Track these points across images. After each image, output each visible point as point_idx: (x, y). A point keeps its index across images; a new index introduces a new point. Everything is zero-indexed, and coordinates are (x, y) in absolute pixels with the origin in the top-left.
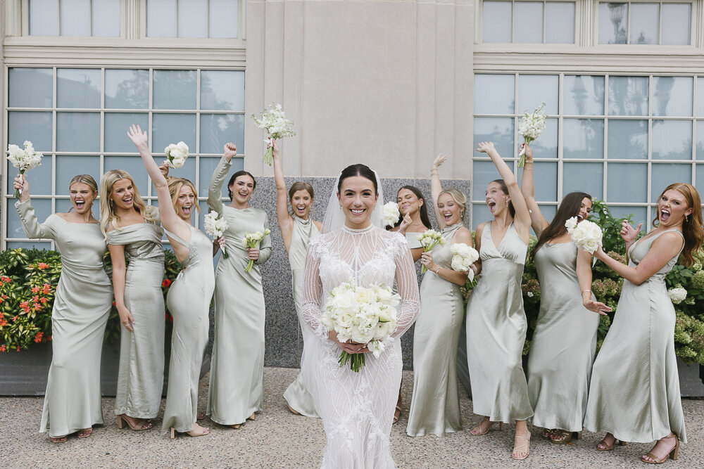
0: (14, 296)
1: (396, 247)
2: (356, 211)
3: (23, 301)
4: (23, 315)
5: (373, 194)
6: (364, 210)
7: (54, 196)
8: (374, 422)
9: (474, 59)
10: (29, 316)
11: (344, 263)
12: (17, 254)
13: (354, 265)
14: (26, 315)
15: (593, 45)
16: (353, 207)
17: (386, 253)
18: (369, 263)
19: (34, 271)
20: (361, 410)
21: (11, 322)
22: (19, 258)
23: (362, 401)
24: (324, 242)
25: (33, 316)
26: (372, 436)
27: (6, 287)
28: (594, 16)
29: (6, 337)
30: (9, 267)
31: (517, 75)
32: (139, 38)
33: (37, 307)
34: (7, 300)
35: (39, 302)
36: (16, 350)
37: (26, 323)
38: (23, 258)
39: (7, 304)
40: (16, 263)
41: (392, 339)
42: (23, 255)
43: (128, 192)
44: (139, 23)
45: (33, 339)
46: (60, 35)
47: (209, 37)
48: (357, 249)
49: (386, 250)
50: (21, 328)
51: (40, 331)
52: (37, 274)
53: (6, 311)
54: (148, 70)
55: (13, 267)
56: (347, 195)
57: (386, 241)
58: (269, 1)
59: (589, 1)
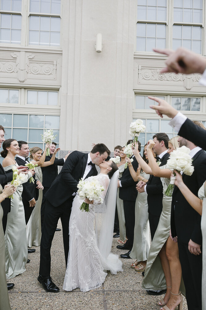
9: (133, 114)
28: (170, 101)
31: (146, 119)
32: (25, 104)
44: (25, 99)
47: (48, 105)
58: (68, 94)
59: (169, 97)
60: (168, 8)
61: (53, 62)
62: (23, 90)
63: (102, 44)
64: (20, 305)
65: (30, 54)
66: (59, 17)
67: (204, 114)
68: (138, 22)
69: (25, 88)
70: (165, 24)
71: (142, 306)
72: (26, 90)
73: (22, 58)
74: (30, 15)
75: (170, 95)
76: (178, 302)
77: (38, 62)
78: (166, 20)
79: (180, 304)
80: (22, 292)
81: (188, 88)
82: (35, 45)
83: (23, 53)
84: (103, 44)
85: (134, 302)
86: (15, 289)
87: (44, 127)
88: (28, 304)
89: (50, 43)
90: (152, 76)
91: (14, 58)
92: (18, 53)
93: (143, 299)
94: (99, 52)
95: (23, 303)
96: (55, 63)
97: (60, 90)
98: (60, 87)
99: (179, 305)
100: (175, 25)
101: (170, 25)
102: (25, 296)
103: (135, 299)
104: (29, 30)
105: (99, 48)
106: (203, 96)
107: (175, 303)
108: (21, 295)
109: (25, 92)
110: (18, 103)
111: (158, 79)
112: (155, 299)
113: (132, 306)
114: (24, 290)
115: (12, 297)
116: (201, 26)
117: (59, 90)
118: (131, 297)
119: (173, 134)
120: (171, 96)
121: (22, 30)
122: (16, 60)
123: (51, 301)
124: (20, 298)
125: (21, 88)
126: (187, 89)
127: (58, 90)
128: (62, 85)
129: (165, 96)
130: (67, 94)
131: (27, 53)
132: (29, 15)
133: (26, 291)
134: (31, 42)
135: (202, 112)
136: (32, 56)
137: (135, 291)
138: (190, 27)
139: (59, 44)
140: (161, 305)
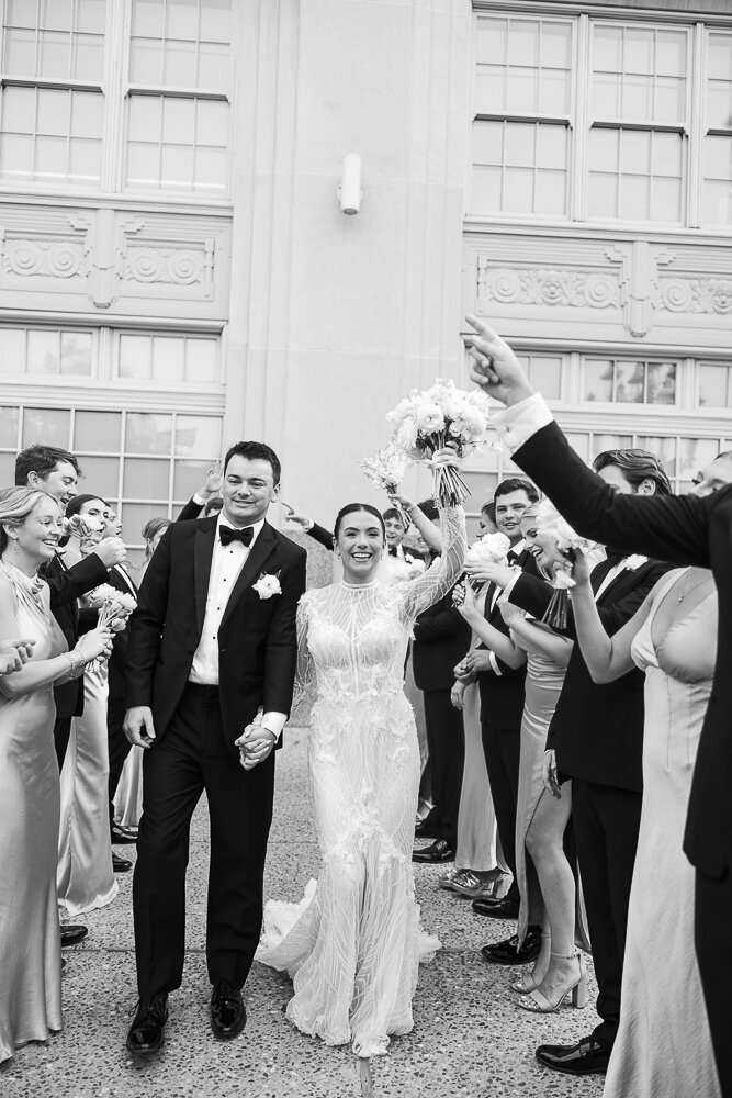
2: (360, 555)
5: (381, 534)
6: (371, 555)
11: (337, 629)
13: (350, 631)
15: (579, 404)
16: (356, 550)
17: (389, 610)
20: (364, 823)
23: (364, 811)
24: (315, 600)
28: (580, 373)
32: (110, 379)
44: (111, 362)
46: (26, 371)
47: (184, 380)
48: (354, 609)
49: (388, 606)
54: (121, 413)
56: (349, 535)
58: (251, 347)
59: (575, 357)
60: (573, 71)
61: (203, 243)
62: (105, 332)
63: (362, 185)
64: (105, 985)
65: (131, 217)
66: (223, 99)
67: (687, 415)
68: (479, 118)
69: (113, 327)
70: (566, 124)
71: (467, 993)
72: (117, 333)
73: (105, 230)
74: (131, 93)
75: (581, 354)
76: (573, 978)
77: (155, 243)
78: (568, 111)
79: (577, 986)
80: (109, 951)
81: (637, 330)
82: (144, 187)
83: (106, 216)
84: (363, 188)
85: (444, 982)
86: (88, 943)
87: (173, 453)
88: (129, 984)
89: (194, 181)
90: (523, 289)
91: (77, 230)
92: (93, 213)
93: (472, 973)
94: (350, 212)
95: (115, 980)
96: (209, 248)
97: (224, 333)
98: (225, 322)
99: (575, 990)
100: (596, 126)
101: (582, 126)
102: (121, 962)
103: (447, 974)
104: (128, 141)
105: (351, 200)
106: (686, 359)
107: (562, 981)
108: (109, 959)
109: (112, 339)
110: (90, 374)
111: (539, 300)
112: (507, 974)
113: (436, 991)
114: (117, 945)
115: (81, 964)
116: (681, 132)
117: (220, 334)
118: (436, 969)
120: (584, 357)
121: (104, 140)
122: (83, 236)
123: (197, 975)
124: (107, 967)
125: (99, 327)
126: (632, 333)
127: (217, 333)
128: (232, 317)
129: (564, 356)
130: (247, 345)
131: (119, 214)
132: (126, 94)
133: (122, 947)
134: (130, 180)
135: (682, 408)
136: (137, 222)
137: (447, 953)
138: (646, 134)
139: (223, 186)
140: (525, 989)
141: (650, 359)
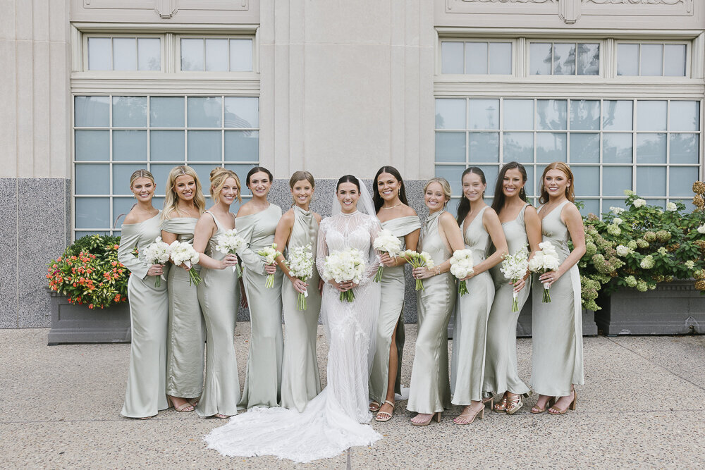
0: (99, 268)
1: (370, 224)
2: (347, 203)
3: (105, 272)
4: (106, 282)
5: (357, 192)
6: (352, 202)
7: (111, 195)
8: (358, 325)
9: (435, 87)
10: (110, 282)
11: (339, 233)
12: (96, 239)
13: (345, 234)
14: (108, 282)
15: (526, 76)
16: (345, 201)
17: (365, 227)
18: (353, 232)
19: (110, 251)
21: (97, 287)
22: (98, 241)
24: (329, 221)
25: (114, 283)
26: (357, 333)
27: (93, 262)
28: (526, 50)
29: (94, 297)
30: (91, 248)
32: (175, 72)
33: (116, 276)
34: (94, 271)
35: (117, 273)
36: (100, 308)
37: (108, 288)
38: (101, 243)
39: (94, 274)
40: (95, 245)
41: (368, 279)
42: (101, 239)
43: (188, 187)
44: (175, 60)
45: (113, 300)
47: (230, 70)
48: (347, 225)
50: (105, 291)
51: (119, 293)
52: (113, 253)
53: (94, 279)
54: (184, 97)
55: (93, 248)
56: (342, 193)
57: (364, 220)
58: (277, 43)
59: (522, 41)
62: (169, 37)
67: (608, 82)
69: (175, 33)
72: (178, 38)
81: (569, 18)
87: (223, 126)
97: (257, 34)
98: (257, 26)
106: (607, 39)
109: (175, 42)
117: (254, 35)
119: (533, 133)
120: (529, 41)
125: (165, 34)
126: (566, 21)
127: (251, 34)
128: (262, 22)
129: (514, 41)
130: (274, 42)
135: (604, 77)
141: (581, 39)
